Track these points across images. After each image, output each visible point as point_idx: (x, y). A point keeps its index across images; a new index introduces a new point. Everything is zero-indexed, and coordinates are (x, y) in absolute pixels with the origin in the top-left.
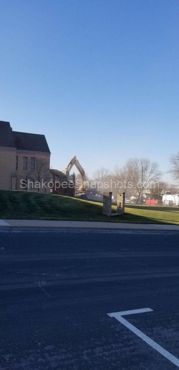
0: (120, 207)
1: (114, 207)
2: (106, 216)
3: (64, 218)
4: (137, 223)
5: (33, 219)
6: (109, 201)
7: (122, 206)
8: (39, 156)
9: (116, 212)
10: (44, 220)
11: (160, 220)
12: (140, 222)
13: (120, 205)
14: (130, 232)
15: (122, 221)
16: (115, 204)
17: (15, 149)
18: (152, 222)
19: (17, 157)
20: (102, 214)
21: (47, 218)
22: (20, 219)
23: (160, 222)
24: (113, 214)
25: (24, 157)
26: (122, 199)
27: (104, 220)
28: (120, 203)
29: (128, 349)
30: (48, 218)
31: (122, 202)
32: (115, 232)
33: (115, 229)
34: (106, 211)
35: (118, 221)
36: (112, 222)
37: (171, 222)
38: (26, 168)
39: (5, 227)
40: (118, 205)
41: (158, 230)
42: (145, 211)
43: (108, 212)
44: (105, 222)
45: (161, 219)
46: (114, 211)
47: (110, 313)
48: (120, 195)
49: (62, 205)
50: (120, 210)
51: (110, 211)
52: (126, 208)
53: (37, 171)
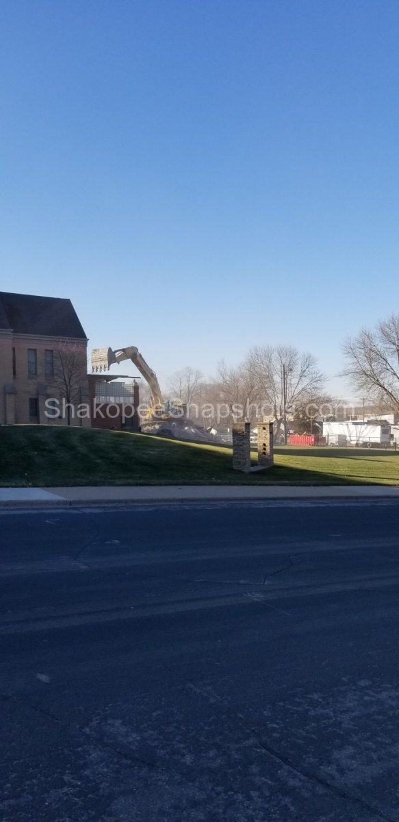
0: (264, 453)
1: (254, 455)
2: (240, 472)
3: (163, 481)
6: (244, 441)
7: (268, 450)
9: (257, 465)
10: (124, 485)
11: (352, 478)
12: (314, 482)
13: (265, 449)
14: (308, 505)
15: (277, 482)
16: (255, 450)
17: (10, 331)
18: (336, 482)
19: (14, 349)
20: (232, 469)
21: (127, 481)
23: (353, 481)
24: (253, 469)
25: (29, 349)
26: (268, 436)
27: (241, 482)
28: (264, 445)
31: (267, 443)
32: (274, 505)
33: (274, 499)
34: (239, 463)
35: (270, 482)
36: (260, 485)
37: (372, 480)
38: (33, 374)
40: (260, 448)
41: (356, 497)
42: (309, 459)
43: (244, 464)
44: (244, 485)
46: (254, 463)
48: (264, 429)
49: (144, 453)
50: (265, 459)
51: (248, 464)
52: (275, 456)
53: (63, 381)
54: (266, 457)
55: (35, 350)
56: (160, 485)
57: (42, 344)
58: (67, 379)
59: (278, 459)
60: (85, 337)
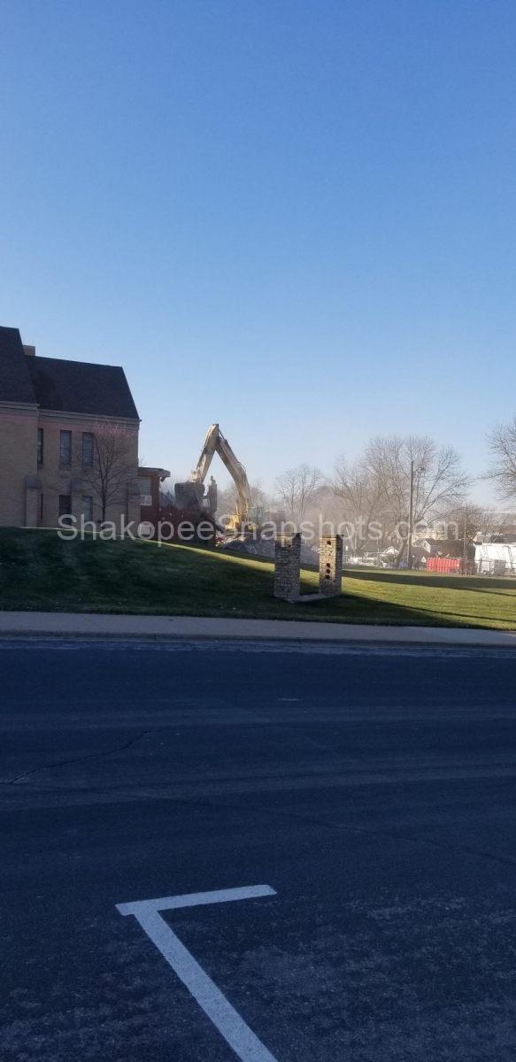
0: (328, 577)
1: (310, 576)
2: (283, 601)
4: (372, 624)
5: (57, 611)
6: (291, 558)
7: (333, 573)
8: (105, 428)
9: (317, 593)
10: (91, 612)
11: (444, 616)
13: (328, 571)
15: (328, 617)
16: (315, 568)
17: (35, 407)
18: (418, 621)
19: (41, 430)
20: (273, 597)
21: (100, 606)
22: (19, 610)
24: (306, 598)
25: (62, 431)
26: (334, 554)
27: (272, 614)
28: (328, 565)
30: (103, 607)
31: (333, 562)
33: (299, 640)
34: (283, 588)
35: (316, 617)
36: (301, 620)
37: (474, 621)
38: (67, 464)
40: (322, 569)
41: (428, 644)
43: (289, 591)
44: (274, 618)
45: (449, 611)
46: (307, 588)
48: (329, 543)
49: (156, 570)
50: (329, 585)
51: (297, 588)
52: (344, 579)
53: (98, 473)
54: (331, 581)
55: (70, 432)
56: (147, 614)
57: (78, 424)
58: (104, 474)
59: (350, 585)
60: (138, 417)
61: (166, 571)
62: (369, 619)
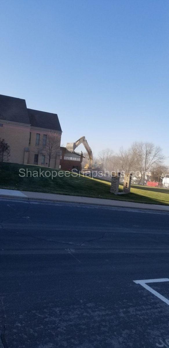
0: (126, 187)
1: (121, 187)
2: (113, 194)
3: (76, 194)
4: (142, 203)
5: (47, 193)
6: (117, 180)
7: (128, 186)
8: (51, 134)
9: (122, 192)
10: (57, 194)
11: (163, 202)
12: (145, 202)
13: (127, 185)
14: (136, 211)
15: (129, 200)
16: (123, 185)
17: (29, 125)
18: (155, 203)
19: (31, 133)
20: (110, 192)
21: (60, 192)
22: (36, 192)
23: (163, 203)
24: (120, 193)
25: (37, 134)
26: (129, 179)
27: (112, 198)
28: (127, 183)
29: (156, 310)
30: (61, 192)
31: (128, 183)
32: (123, 210)
33: (123, 207)
34: (113, 190)
35: (125, 200)
36: (120, 200)
38: (38, 144)
39: (23, 198)
40: (125, 184)
41: (162, 211)
42: (149, 192)
43: (115, 191)
44: (112, 199)
45: (163, 200)
46: (120, 191)
47: (135, 280)
48: (127, 176)
49: (73, 181)
50: (126, 190)
51: (117, 191)
52: (131, 188)
53: (48, 148)
54: (127, 188)
55: (40, 134)
56: (74, 195)
57: (43, 132)
58: (51, 148)
59: (133, 190)
60: (61, 131)
61: (75, 182)
62: (141, 201)
